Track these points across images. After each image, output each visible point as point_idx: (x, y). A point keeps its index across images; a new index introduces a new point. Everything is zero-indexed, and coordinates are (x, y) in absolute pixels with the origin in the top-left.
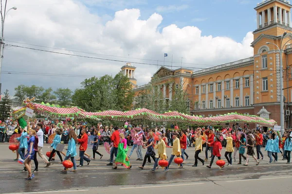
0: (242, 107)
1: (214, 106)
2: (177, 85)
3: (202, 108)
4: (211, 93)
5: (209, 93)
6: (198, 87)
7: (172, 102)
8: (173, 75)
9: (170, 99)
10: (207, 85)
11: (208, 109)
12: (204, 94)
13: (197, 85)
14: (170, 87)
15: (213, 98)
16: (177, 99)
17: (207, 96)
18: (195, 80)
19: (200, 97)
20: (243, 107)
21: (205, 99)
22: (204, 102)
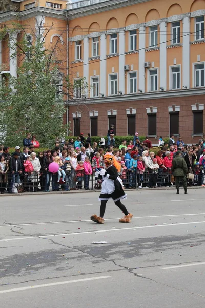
0: (186, 90)
1: (121, 89)
2: (29, 38)
3: (92, 96)
4: (113, 57)
5: (108, 58)
6: (80, 42)
7: (18, 81)
8: (18, 11)
9: (13, 72)
10: (103, 37)
11: (107, 97)
12: (95, 61)
13: (77, 38)
14: (12, 42)
15: (117, 70)
16: (30, 72)
17: (103, 64)
18: (73, 25)
19: (86, 68)
20: (191, 90)
21: (99, 73)
22: (96, 79)
